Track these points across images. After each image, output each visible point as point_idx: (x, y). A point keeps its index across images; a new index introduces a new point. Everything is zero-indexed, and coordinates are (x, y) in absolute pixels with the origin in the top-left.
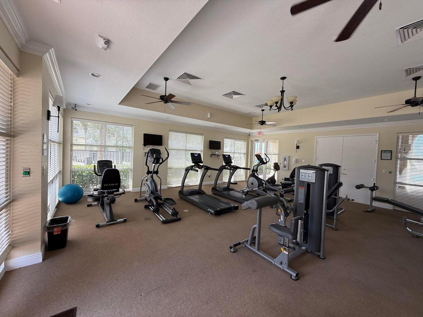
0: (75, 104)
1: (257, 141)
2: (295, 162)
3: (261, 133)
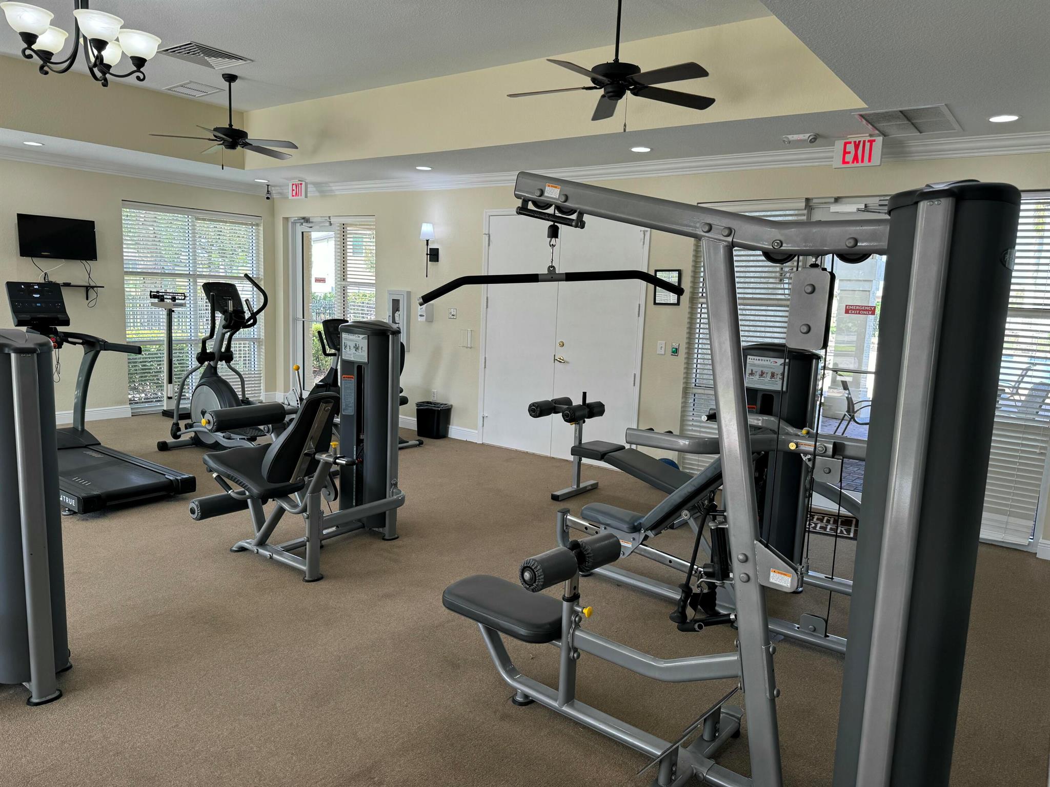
1: (304, 222)
2: (423, 319)
3: (303, 186)
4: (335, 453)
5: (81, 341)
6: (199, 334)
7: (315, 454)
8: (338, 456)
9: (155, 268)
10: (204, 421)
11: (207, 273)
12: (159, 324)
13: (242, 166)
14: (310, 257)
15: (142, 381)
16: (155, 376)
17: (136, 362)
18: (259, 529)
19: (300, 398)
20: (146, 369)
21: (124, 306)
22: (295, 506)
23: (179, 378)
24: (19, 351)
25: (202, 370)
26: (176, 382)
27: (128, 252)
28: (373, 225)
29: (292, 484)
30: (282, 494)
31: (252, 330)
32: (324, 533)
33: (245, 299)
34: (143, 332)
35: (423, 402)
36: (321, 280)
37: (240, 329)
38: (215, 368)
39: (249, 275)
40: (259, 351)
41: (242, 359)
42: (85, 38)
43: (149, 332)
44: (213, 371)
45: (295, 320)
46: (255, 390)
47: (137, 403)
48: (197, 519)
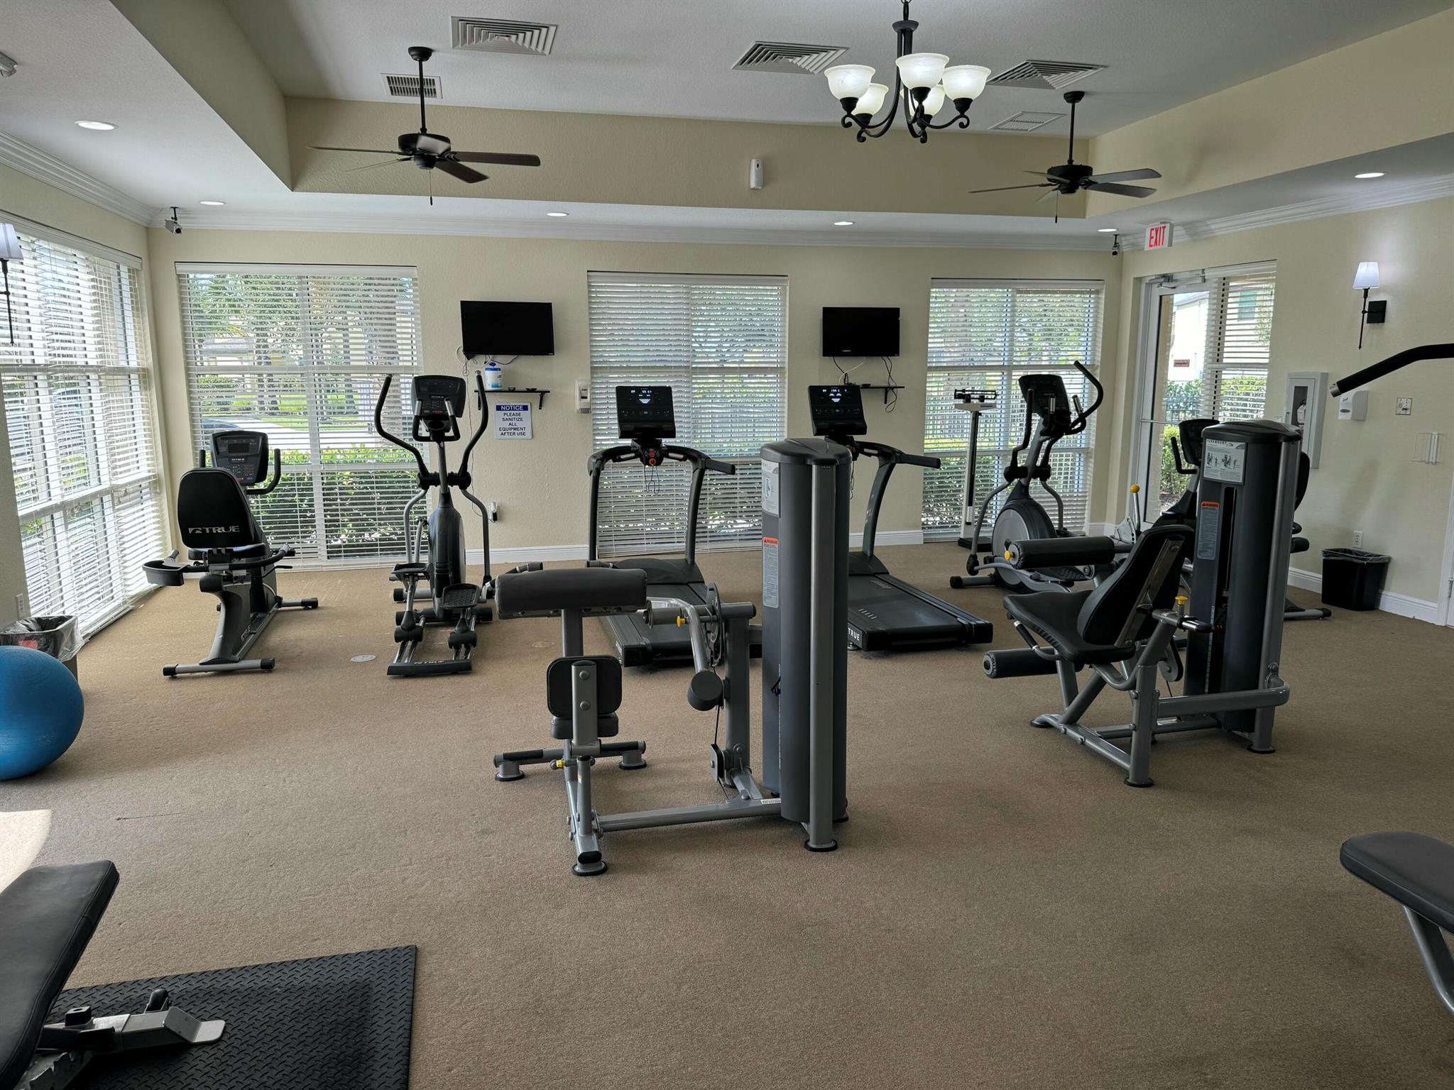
0: (175, 208)
1: (1165, 281)
2: (1348, 416)
3: (1167, 231)
4: (1182, 613)
5: (876, 452)
6: (1010, 443)
7: (1152, 610)
8: (1186, 616)
9: (962, 361)
10: (1007, 554)
11: (1026, 363)
12: (962, 431)
13: (1082, 214)
14: (1169, 330)
15: (938, 501)
16: (953, 496)
17: (932, 478)
18: (1069, 703)
19: (1136, 531)
20: (943, 487)
21: (924, 410)
22: (1120, 679)
23: (981, 499)
24: (820, 463)
25: (1010, 489)
26: (976, 504)
27: (934, 343)
28: (1272, 275)
29: (1117, 649)
30: (1104, 660)
31: (1079, 437)
32: (1159, 724)
33: (1072, 395)
34: (943, 441)
35: (1337, 550)
36: (1183, 363)
37: (1062, 435)
38: (1026, 488)
39: (1081, 362)
40: (1086, 466)
41: (1062, 476)
42: (906, 89)
43: (949, 441)
44: (1023, 491)
45: (1140, 421)
46: (1076, 518)
47: (931, 528)
48: (990, 676)
